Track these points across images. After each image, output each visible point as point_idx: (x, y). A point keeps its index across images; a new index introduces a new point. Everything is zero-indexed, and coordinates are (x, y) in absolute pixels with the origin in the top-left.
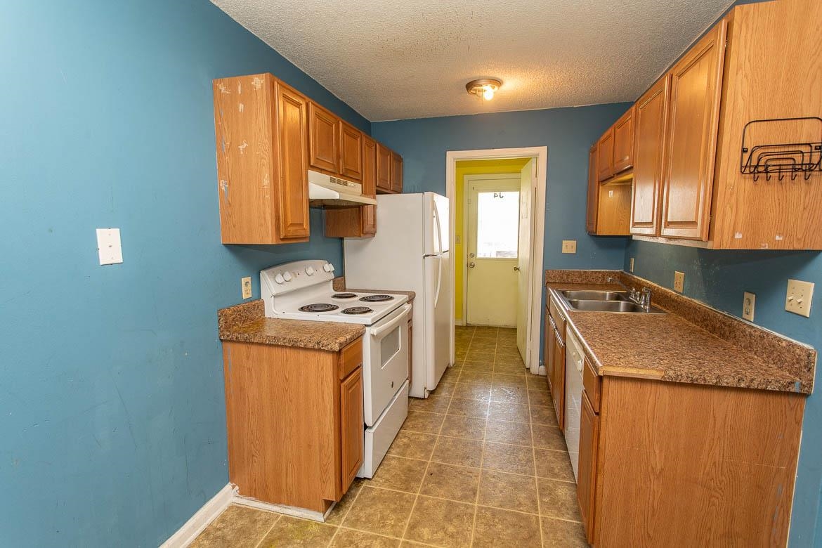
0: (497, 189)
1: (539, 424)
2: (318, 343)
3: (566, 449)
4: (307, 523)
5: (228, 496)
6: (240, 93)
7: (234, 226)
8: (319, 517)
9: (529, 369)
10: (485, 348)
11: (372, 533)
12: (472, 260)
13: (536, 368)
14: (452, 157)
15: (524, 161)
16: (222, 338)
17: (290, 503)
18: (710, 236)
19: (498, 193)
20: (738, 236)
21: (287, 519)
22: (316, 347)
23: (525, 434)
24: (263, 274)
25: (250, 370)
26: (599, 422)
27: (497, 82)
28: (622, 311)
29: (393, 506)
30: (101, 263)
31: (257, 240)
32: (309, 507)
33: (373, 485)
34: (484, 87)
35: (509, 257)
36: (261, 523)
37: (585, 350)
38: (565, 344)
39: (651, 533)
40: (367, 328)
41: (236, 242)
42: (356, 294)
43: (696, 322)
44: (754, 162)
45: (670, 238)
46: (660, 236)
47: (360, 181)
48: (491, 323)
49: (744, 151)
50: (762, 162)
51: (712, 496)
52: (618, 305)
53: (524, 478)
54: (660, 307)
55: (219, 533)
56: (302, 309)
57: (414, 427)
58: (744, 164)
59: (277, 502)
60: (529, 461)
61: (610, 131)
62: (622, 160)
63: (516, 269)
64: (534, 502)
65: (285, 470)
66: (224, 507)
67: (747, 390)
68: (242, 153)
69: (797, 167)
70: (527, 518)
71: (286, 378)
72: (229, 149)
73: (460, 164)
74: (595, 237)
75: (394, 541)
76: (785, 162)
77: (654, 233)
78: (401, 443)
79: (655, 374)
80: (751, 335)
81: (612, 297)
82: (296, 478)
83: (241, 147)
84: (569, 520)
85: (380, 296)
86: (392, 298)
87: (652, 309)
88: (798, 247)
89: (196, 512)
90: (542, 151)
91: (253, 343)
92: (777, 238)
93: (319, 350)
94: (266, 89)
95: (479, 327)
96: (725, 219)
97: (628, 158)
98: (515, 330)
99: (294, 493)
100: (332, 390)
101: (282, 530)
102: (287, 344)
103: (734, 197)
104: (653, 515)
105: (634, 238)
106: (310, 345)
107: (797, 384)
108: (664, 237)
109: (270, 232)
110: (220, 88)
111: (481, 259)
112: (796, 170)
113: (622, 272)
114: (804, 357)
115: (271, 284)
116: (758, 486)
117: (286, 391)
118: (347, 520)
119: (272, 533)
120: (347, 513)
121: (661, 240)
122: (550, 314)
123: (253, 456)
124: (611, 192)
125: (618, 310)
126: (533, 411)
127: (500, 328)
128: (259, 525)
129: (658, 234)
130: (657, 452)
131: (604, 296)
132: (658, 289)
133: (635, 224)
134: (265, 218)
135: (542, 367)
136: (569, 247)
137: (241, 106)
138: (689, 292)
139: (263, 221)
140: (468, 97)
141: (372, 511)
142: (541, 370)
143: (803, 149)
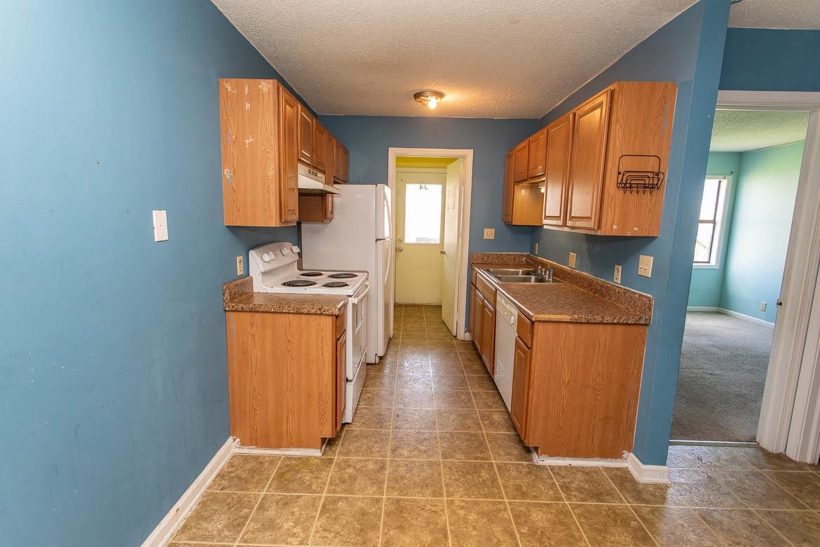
0: (423, 181)
1: (472, 375)
2: (320, 309)
3: (498, 390)
4: (308, 458)
5: (231, 448)
6: (247, 93)
7: (238, 210)
8: (317, 453)
9: (455, 337)
10: (416, 322)
11: (364, 458)
12: (400, 245)
13: (463, 334)
14: (393, 152)
15: (452, 160)
16: (227, 309)
17: (290, 445)
18: (599, 227)
19: (423, 185)
20: (615, 227)
21: (289, 458)
22: (318, 312)
23: (463, 383)
24: (252, 254)
25: (253, 336)
26: (531, 355)
27: (440, 95)
28: (533, 282)
29: (374, 440)
30: (156, 240)
31: (261, 223)
32: (308, 446)
33: (353, 428)
34: (429, 98)
35: (433, 242)
36: (267, 463)
37: (518, 308)
38: (495, 309)
39: (561, 424)
40: (350, 299)
41: (239, 224)
42: (322, 272)
43: (584, 287)
44: (624, 182)
45: (572, 228)
46: (566, 226)
47: (324, 173)
48: (417, 301)
49: (619, 173)
50: (628, 182)
51: (597, 395)
52: (530, 278)
53: (469, 411)
54: (559, 279)
55: (233, 474)
56: (284, 284)
57: (373, 385)
58: (619, 182)
59: (278, 446)
60: (470, 400)
61: (525, 143)
62: (536, 168)
63: (443, 253)
64: (478, 425)
65: (285, 418)
66: (228, 457)
67: (618, 323)
68: (247, 146)
69: (647, 186)
70: (476, 435)
71: (288, 340)
72: (234, 142)
73: (399, 159)
74: (510, 225)
75: (382, 461)
76: (640, 182)
77: (561, 224)
78: (366, 398)
79: (566, 318)
80: (619, 292)
81: (524, 273)
82: (296, 423)
83: (247, 141)
84: (503, 432)
85: (345, 274)
86: (355, 276)
87: (554, 281)
88: (646, 234)
89: (211, 459)
90: (469, 153)
91: (257, 312)
92: (635, 229)
93: (321, 314)
94: (273, 93)
95: (406, 306)
96: (608, 217)
97: (541, 167)
98: (440, 307)
99: (294, 436)
100: (330, 347)
101: (287, 465)
102: (291, 311)
103: (613, 203)
104: (563, 413)
105: (545, 227)
106: (313, 311)
107: (644, 318)
108: (568, 227)
109: (274, 216)
110: (227, 87)
111: (408, 244)
112: (646, 188)
113: (528, 255)
114: (647, 302)
115: (259, 262)
116: (622, 385)
117: (289, 351)
118: (340, 452)
119: (280, 468)
120: (338, 448)
121: (566, 229)
122: (477, 289)
123: (255, 410)
124: (523, 191)
125: (530, 281)
126: (466, 367)
127: (424, 305)
128: (267, 465)
129: (565, 225)
130: (566, 370)
131: (517, 273)
132: (558, 266)
133: (546, 217)
134: (269, 205)
135: (467, 334)
136: (489, 234)
137: (248, 105)
138: (579, 267)
139: (267, 207)
140: (415, 104)
141: (358, 445)
142: (468, 337)
143: (651, 175)
